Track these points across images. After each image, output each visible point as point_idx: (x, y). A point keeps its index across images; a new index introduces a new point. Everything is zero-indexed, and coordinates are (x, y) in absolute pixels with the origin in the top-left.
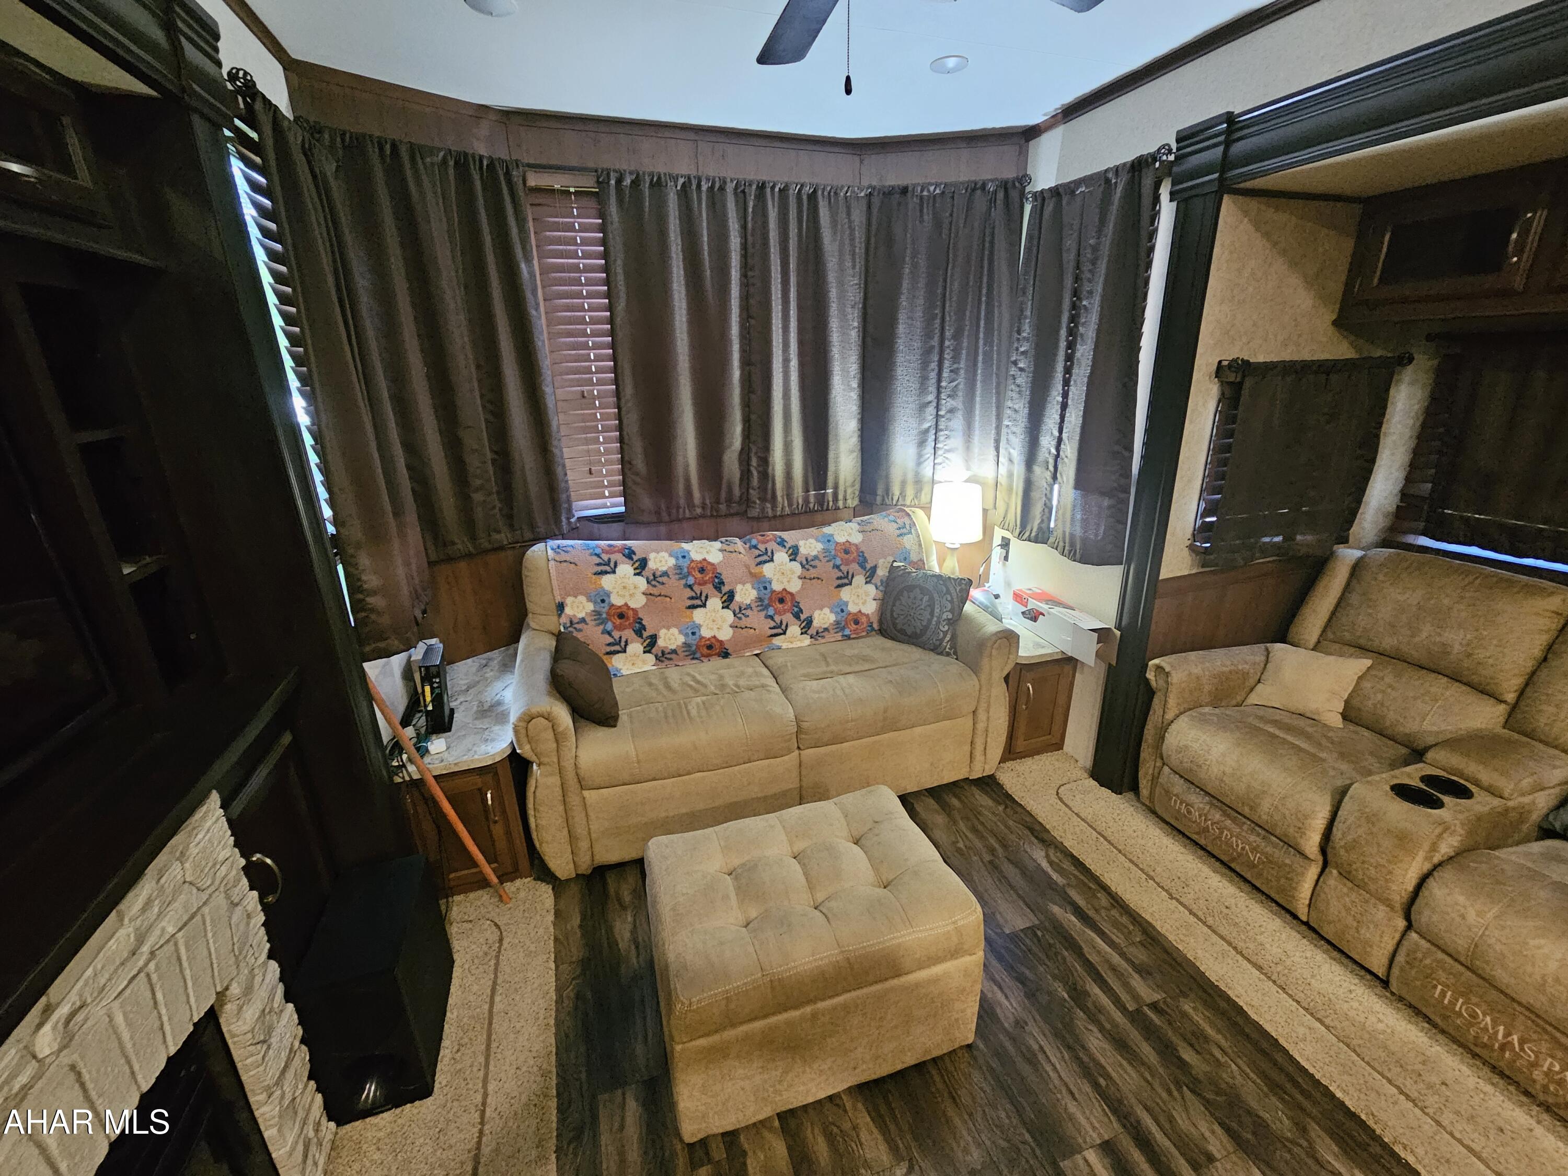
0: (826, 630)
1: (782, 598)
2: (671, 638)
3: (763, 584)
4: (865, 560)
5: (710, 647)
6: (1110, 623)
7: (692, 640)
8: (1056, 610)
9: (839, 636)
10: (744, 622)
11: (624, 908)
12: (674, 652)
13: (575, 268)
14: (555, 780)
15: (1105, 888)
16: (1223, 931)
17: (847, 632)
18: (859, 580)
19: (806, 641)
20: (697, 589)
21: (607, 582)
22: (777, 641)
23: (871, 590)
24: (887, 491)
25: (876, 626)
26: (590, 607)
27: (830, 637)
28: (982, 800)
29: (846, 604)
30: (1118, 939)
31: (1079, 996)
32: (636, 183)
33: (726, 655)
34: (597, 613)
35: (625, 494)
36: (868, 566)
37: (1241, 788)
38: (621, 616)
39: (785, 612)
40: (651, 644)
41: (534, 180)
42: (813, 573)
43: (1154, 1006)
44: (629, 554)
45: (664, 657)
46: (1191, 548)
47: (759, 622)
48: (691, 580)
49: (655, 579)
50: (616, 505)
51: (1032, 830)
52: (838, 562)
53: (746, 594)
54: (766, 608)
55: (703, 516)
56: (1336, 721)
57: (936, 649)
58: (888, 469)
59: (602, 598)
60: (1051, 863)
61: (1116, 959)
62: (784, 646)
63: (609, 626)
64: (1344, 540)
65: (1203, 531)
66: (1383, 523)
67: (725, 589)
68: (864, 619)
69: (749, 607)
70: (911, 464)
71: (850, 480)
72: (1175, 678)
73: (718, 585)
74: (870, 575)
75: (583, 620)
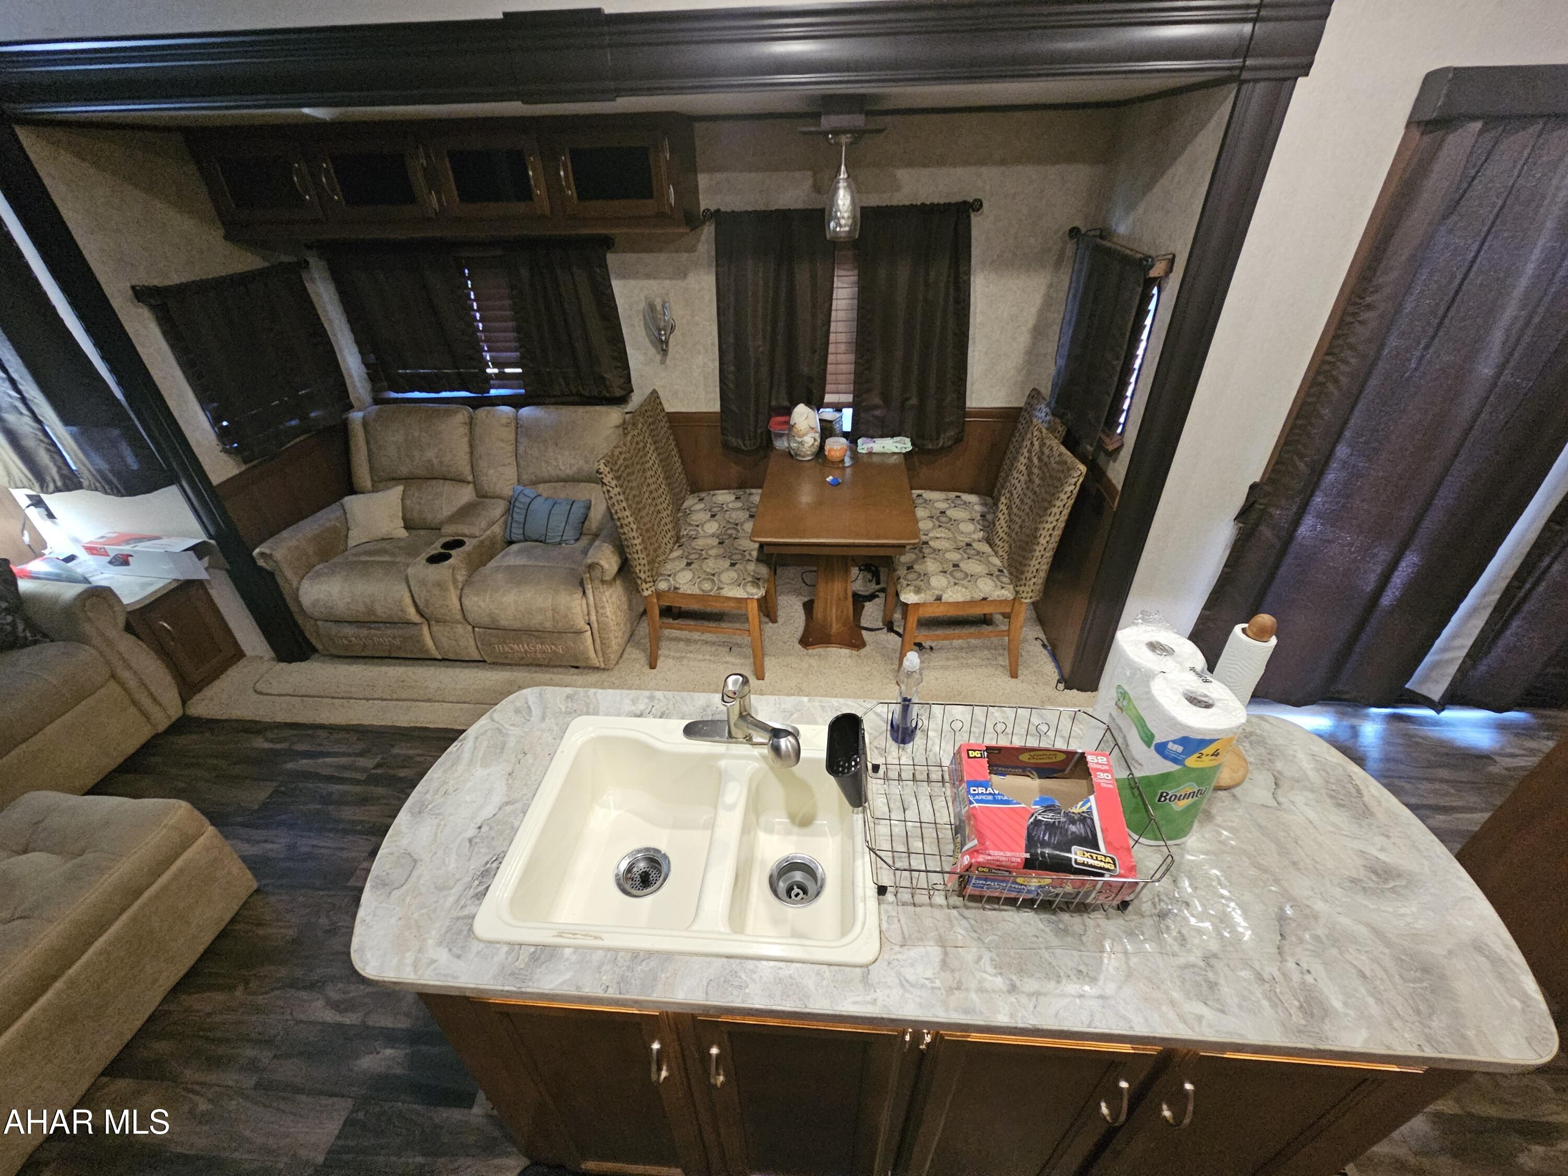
6: (202, 537)
8: (141, 547)
15: (322, 727)
16: (404, 696)
30: (344, 749)
31: (327, 800)
37: (361, 608)
43: (378, 766)
46: (225, 451)
51: (246, 731)
56: (403, 533)
57: (15, 645)
60: (272, 741)
61: (344, 760)
64: (350, 407)
65: (223, 435)
66: (368, 386)
72: (279, 555)
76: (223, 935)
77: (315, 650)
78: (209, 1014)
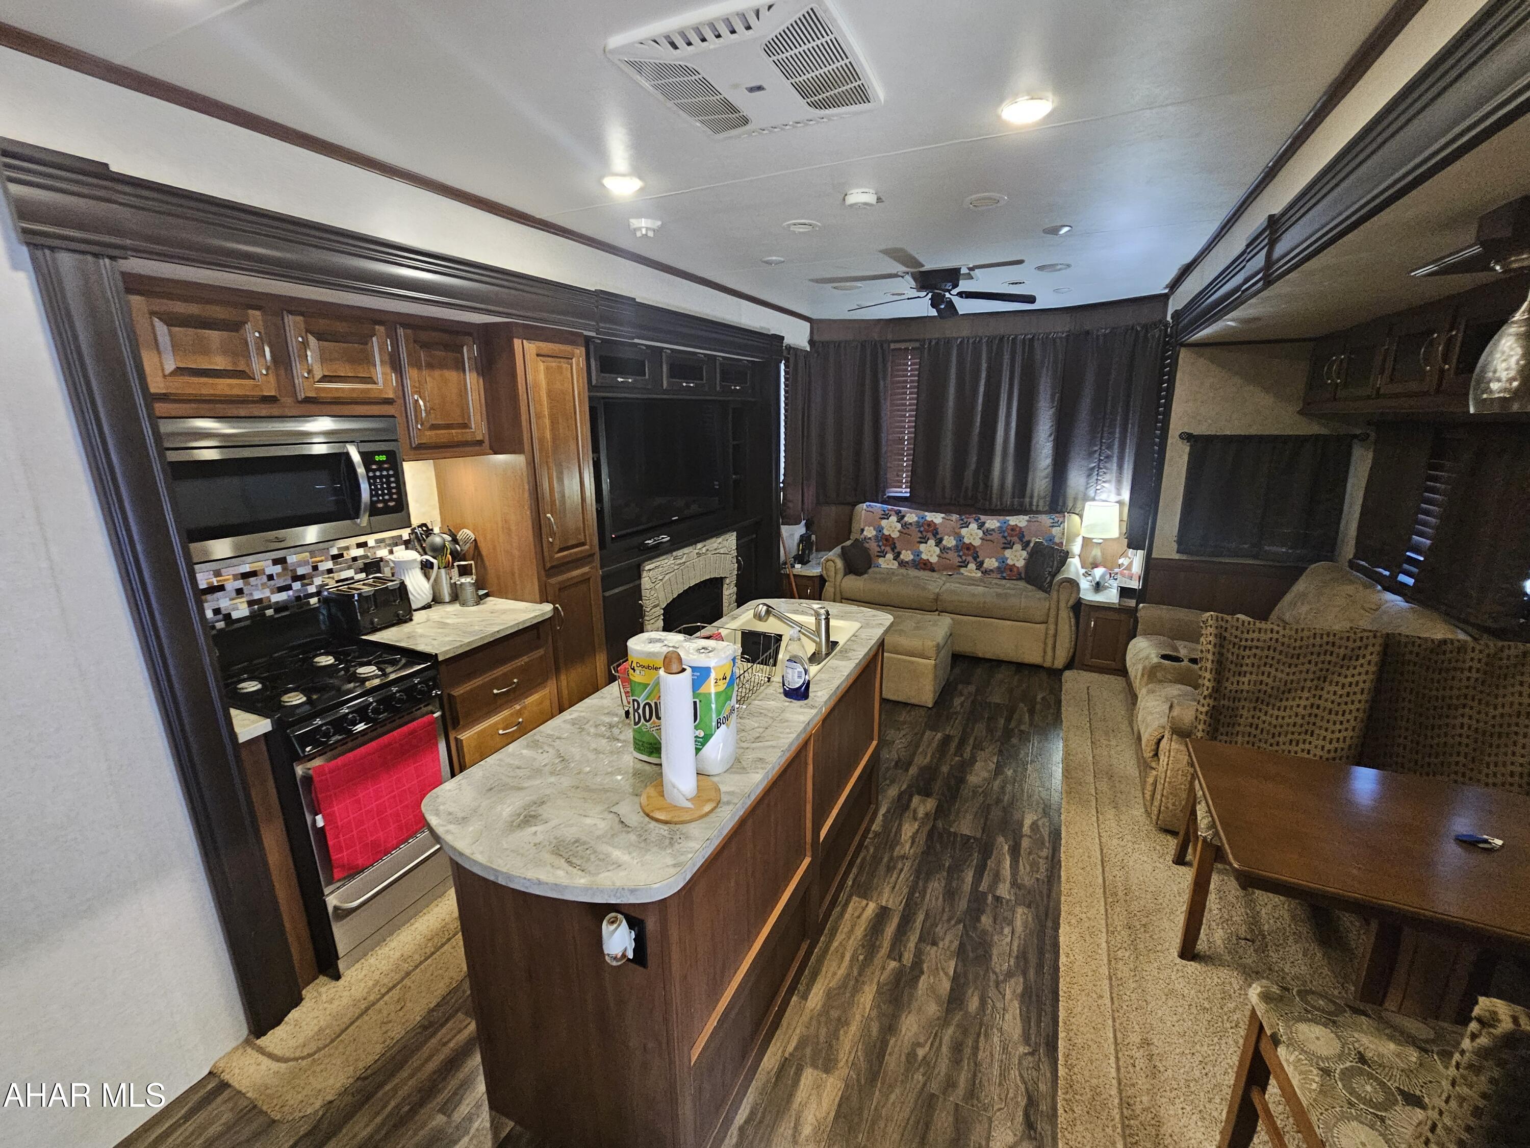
0: (991, 570)
1: (969, 547)
2: (907, 556)
3: (960, 538)
4: (1023, 536)
5: (925, 564)
7: (917, 559)
9: (999, 576)
10: (945, 555)
12: (907, 562)
13: (906, 382)
14: (832, 590)
17: (1004, 575)
18: (1018, 547)
19: (979, 574)
20: (924, 533)
21: (884, 523)
22: (963, 570)
23: (1024, 554)
25: (1023, 575)
26: (874, 533)
27: (994, 575)
29: (1007, 559)
33: (933, 571)
34: (876, 536)
35: (910, 488)
36: (1024, 540)
38: (887, 540)
39: (968, 555)
40: (897, 557)
41: (892, 346)
42: (989, 537)
44: (898, 513)
45: (902, 564)
46: (1175, 548)
47: (953, 558)
48: (922, 529)
49: (905, 526)
50: (905, 492)
52: (1006, 534)
53: (949, 541)
54: (959, 551)
55: (949, 504)
57: (1041, 588)
58: (1065, 489)
59: (880, 530)
60: (1044, 698)
62: (966, 574)
63: (881, 544)
64: (1328, 559)
67: (938, 536)
68: (1015, 569)
69: (949, 549)
73: (935, 533)
74: (1025, 546)
75: (870, 538)
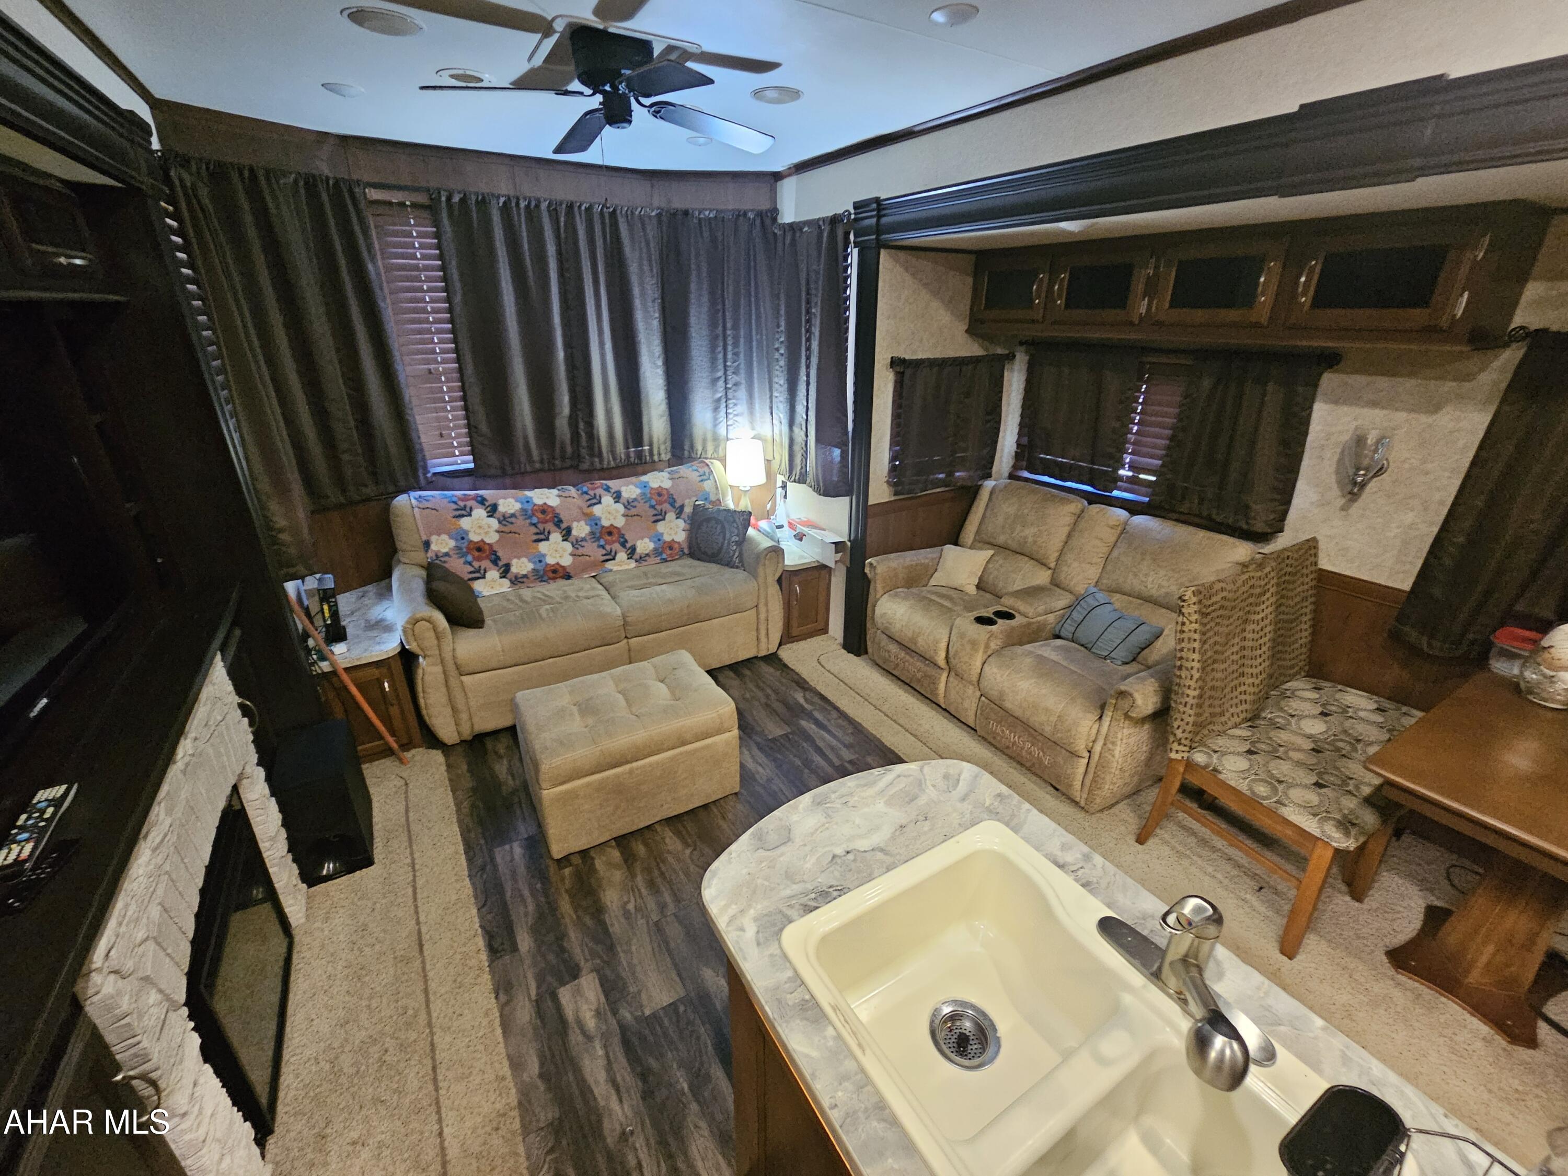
0: (647, 555)
1: (610, 531)
2: (522, 566)
3: (594, 521)
4: (675, 501)
5: (554, 572)
6: (845, 538)
7: (540, 567)
8: (813, 532)
9: (658, 560)
10: (581, 551)
11: (501, 757)
12: (525, 576)
13: (416, 268)
15: (837, 709)
16: (901, 721)
17: (664, 556)
18: (671, 516)
19: (633, 564)
20: (541, 526)
21: (465, 523)
22: (609, 565)
23: (681, 523)
24: (692, 446)
25: (686, 551)
26: (452, 543)
27: (652, 560)
28: (767, 670)
29: (662, 534)
30: (839, 734)
31: (807, 763)
32: (463, 200)
33: (568, 577)
34: (458, 548)
35: (473, 453)
36: (677, 505)
37: (910, 634)
38: (479, 549)
39: (614, 542)
40: (505, 571)
41: (374, 194)
42: (633, 511)
43: (850, 762)
44: (482, 501)
45: (517, 581)
46: (888, 482)
47: (594, 551)
48: (535, 520)
49: (505, 520)
50: (466, 462)
51: (798, 684)
52: (653, 502)
53: (581, 529)
54: (598, 539)
55: (541, 470)
56: (972, 590)
57: (729, 564)
58: (691, 428)
59: (462, 536)
60: (806, 700)
61: (834, 743)
62: (615, 568)
63: (470, 558)
64: (989, 476)
65: (893, 470)
66: (1011, 462)
67: (564, 526)
68: (676, 546)
69: (583, 540)
70: (709, 426)
71: (662, 439)
72: (879, 570)
73: (558, 522)
74: (679, 512)
75: (447, 554)
76: (705, 807)
77: (866, 653)
78: (669, 852)
